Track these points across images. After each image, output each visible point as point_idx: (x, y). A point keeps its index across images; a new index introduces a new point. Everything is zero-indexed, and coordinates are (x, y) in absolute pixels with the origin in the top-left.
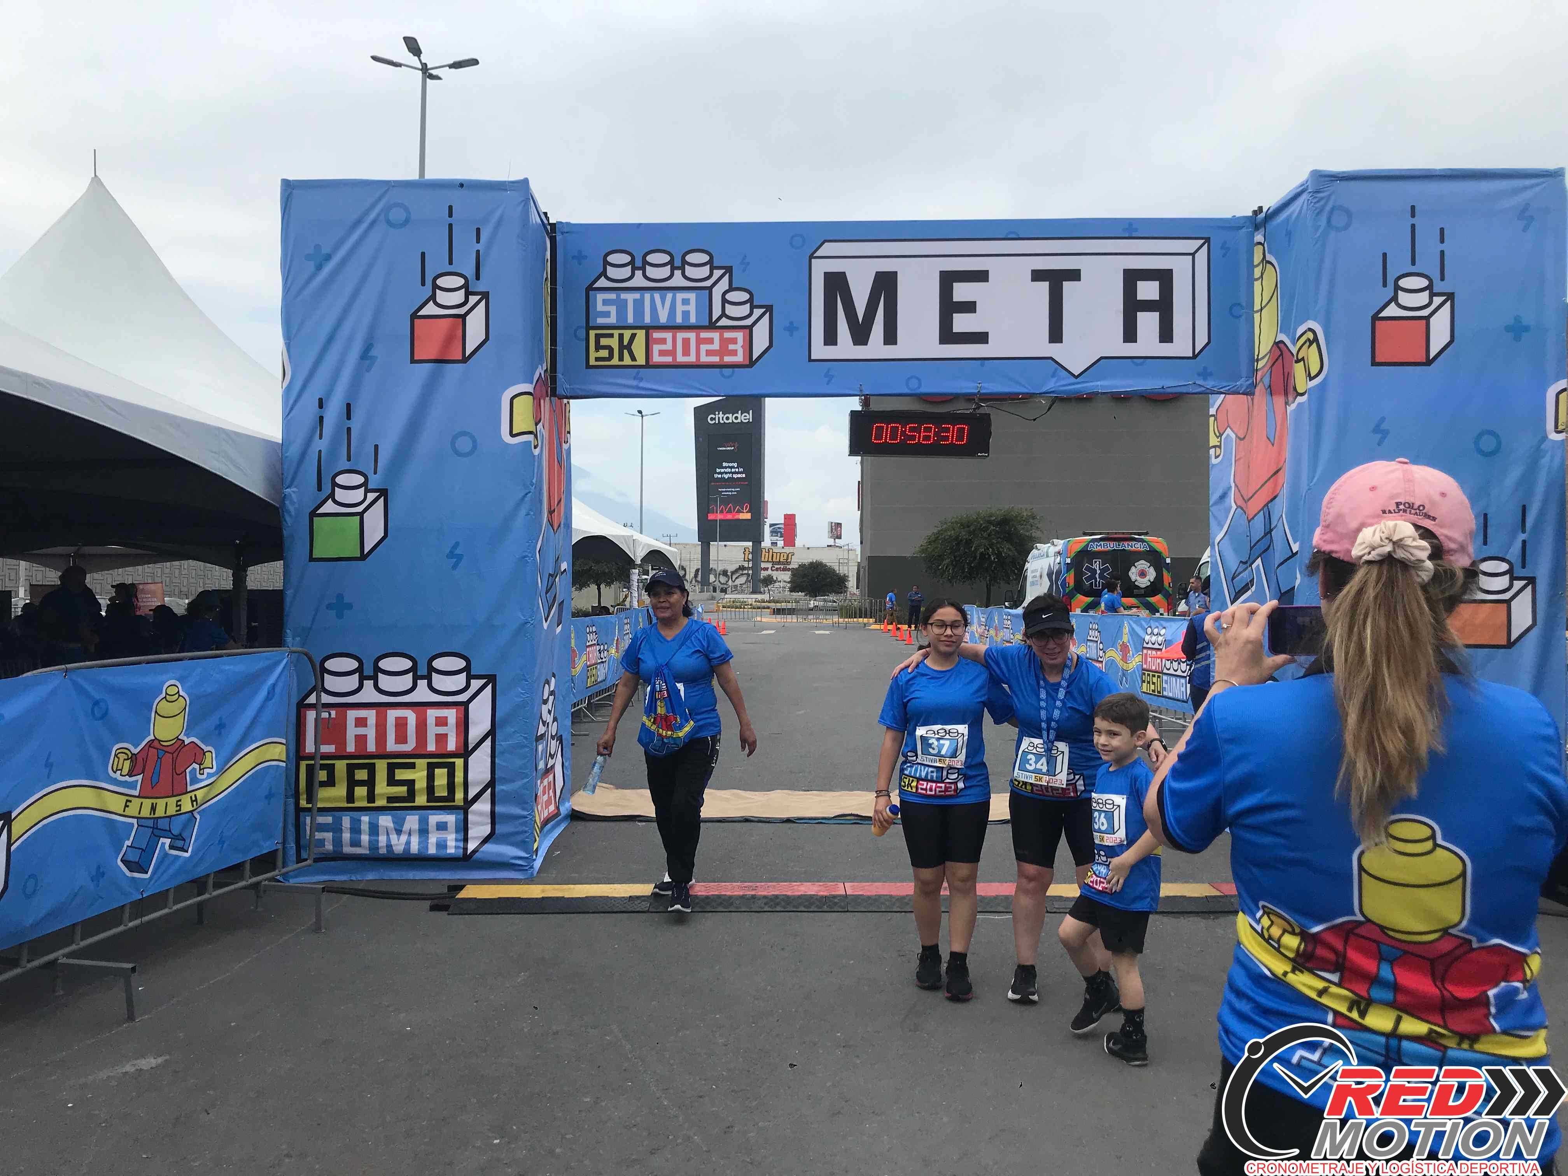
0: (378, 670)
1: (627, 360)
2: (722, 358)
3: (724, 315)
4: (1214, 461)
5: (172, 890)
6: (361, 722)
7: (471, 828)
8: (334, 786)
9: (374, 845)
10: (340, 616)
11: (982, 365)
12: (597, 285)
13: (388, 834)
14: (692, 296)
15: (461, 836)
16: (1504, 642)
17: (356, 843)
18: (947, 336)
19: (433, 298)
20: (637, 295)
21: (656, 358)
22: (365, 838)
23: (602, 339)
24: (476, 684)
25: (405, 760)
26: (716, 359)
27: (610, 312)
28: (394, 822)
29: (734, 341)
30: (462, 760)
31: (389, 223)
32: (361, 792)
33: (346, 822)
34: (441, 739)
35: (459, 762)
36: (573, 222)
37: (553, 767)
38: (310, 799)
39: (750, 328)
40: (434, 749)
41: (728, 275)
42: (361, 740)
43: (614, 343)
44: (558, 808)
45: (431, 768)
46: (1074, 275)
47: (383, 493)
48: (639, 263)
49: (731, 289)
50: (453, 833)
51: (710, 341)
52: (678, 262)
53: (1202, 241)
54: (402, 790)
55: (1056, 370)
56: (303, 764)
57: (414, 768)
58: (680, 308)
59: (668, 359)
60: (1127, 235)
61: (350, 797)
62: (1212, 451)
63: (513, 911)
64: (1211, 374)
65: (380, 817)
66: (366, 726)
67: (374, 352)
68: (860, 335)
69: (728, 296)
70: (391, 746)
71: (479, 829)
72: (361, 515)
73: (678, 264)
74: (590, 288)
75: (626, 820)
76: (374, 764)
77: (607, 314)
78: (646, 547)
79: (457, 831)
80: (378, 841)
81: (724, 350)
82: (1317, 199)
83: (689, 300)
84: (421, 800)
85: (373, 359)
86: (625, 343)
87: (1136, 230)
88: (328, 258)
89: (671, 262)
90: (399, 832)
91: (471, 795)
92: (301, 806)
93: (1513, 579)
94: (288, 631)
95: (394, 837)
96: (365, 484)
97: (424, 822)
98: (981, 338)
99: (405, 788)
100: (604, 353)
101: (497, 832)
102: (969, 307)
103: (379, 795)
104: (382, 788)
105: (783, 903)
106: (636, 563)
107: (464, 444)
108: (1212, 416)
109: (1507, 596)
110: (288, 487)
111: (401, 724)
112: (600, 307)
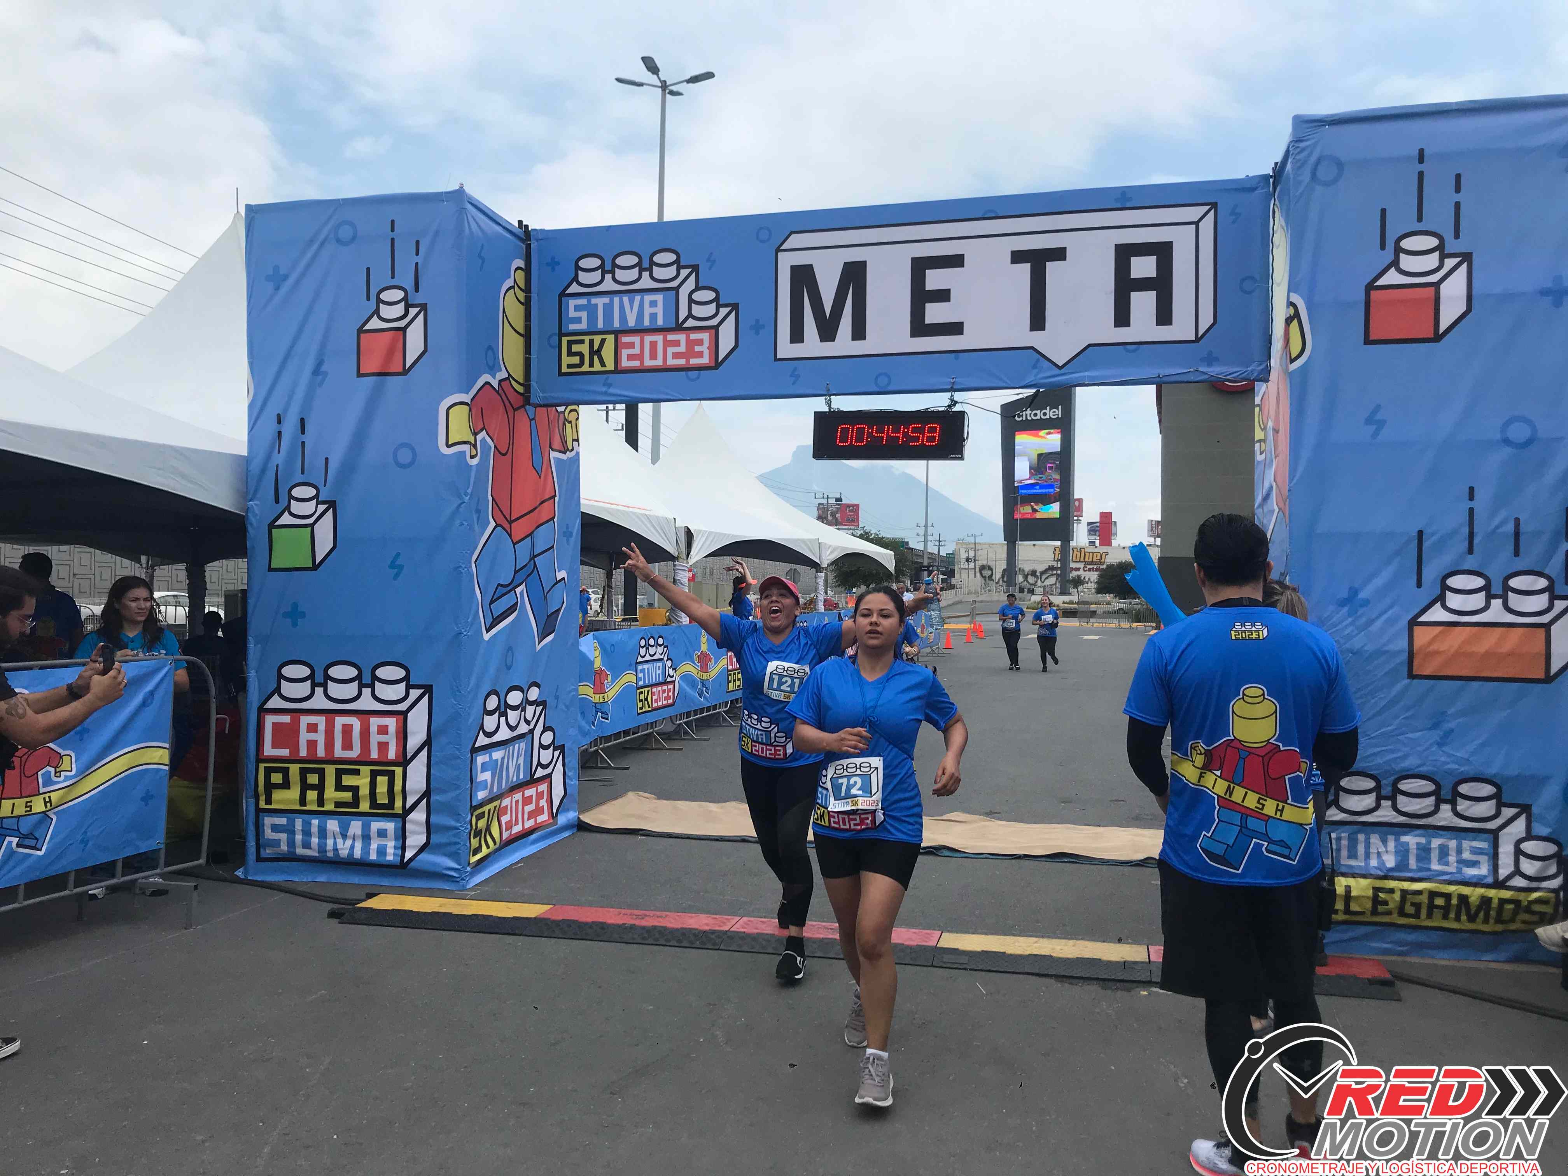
0: (327, 677)
1: (597, 367)
2: (688, 361)
3: (690, 315)
4: (1259, 458)
5: (22, 887)
6: (312, 728)
7: (409, 837)
8: (289, 789)
9: (322, 849)
10: (295, 625)
11: (957, 358)
12: (570, 291)
13: (335, 838)
14: (659, 297)
15: (400, 844)
16: (1541, 675)
17: (307, 845)
18: (919, 328)
19: (377, 312)
20: (606, 300)
21: (625, 363)
22: (315, 840)
23: (573, 346)
24: (414, 693)
25: (348, 766)
26: (682, 362)
27: (581, 318)
28: (340, 827)
29: (700, 342)
30: (401, 768)
31: (338, 241)
32: (312, 795)
33: (299, 824)
34: (383, 747)
35: (399, 771)
36: (548, 227)
37: (550, 776)
38: (269, 801)
39: (716, 328)
40: (377, 757)
41: (694, 275)
42: (312, 744)
43: (584, 349)
44: (553, 816)
45: (374, 775)
46: (1059, 254)
47: (332, 505)
48: (608, 267)
49: (698, 288)
50: (390, 840)
51: (677, 343)
52: (646, 264)
53: (1209, 207)
54: (347, 796)
55: (1038, 360)
56: (262, 766)
57: (359, 774)
58: (648, 310)
59: (636, 364)
60: (1119, 206)
61: (303, 801)
62: (1257, 446)
63: (397, 924)
64: (1217, 359)
65: (328, 821)
66: (316, 731)
67: (324, 368)
68: (828, 332)
69: (696, 296)
70: (339, 752)
71: (416, 839)
72: (312, 526)
73: (645, 266)
74: (563, 295)
75: (628, 833)
76: (324, 769)
77: (578, 320)
78: (839, 550)
79: (396, 839)
80: (326, 844)
81: (690, 353)
82: (1298, 150)
83: (656, 302)
84: (364, 806)
85: (326, 374)
86: (596, 348)
87: (1130, 199)
88: (286, 277)
89: (639, 264)
90: (344, 836)
91: (408, 806)
92: (261, 806)
93: (1553, 598)
94: (250, 638)
95: (340, 841)
96: (316, 496)
97: (366, 828)
98: (956, 329)
99: (350, 794)
100: (576, 360)
101: (431, 841)
102: (943, 296)
103: (327, 800)
104: (330, 793)
105: (657, 936)
106: (822, 566)
107: (405, 456)
108: (1258, 405)
109: (1545, 619)
110: (250, 500)
111: (347, 730)
112: (572, 314)
